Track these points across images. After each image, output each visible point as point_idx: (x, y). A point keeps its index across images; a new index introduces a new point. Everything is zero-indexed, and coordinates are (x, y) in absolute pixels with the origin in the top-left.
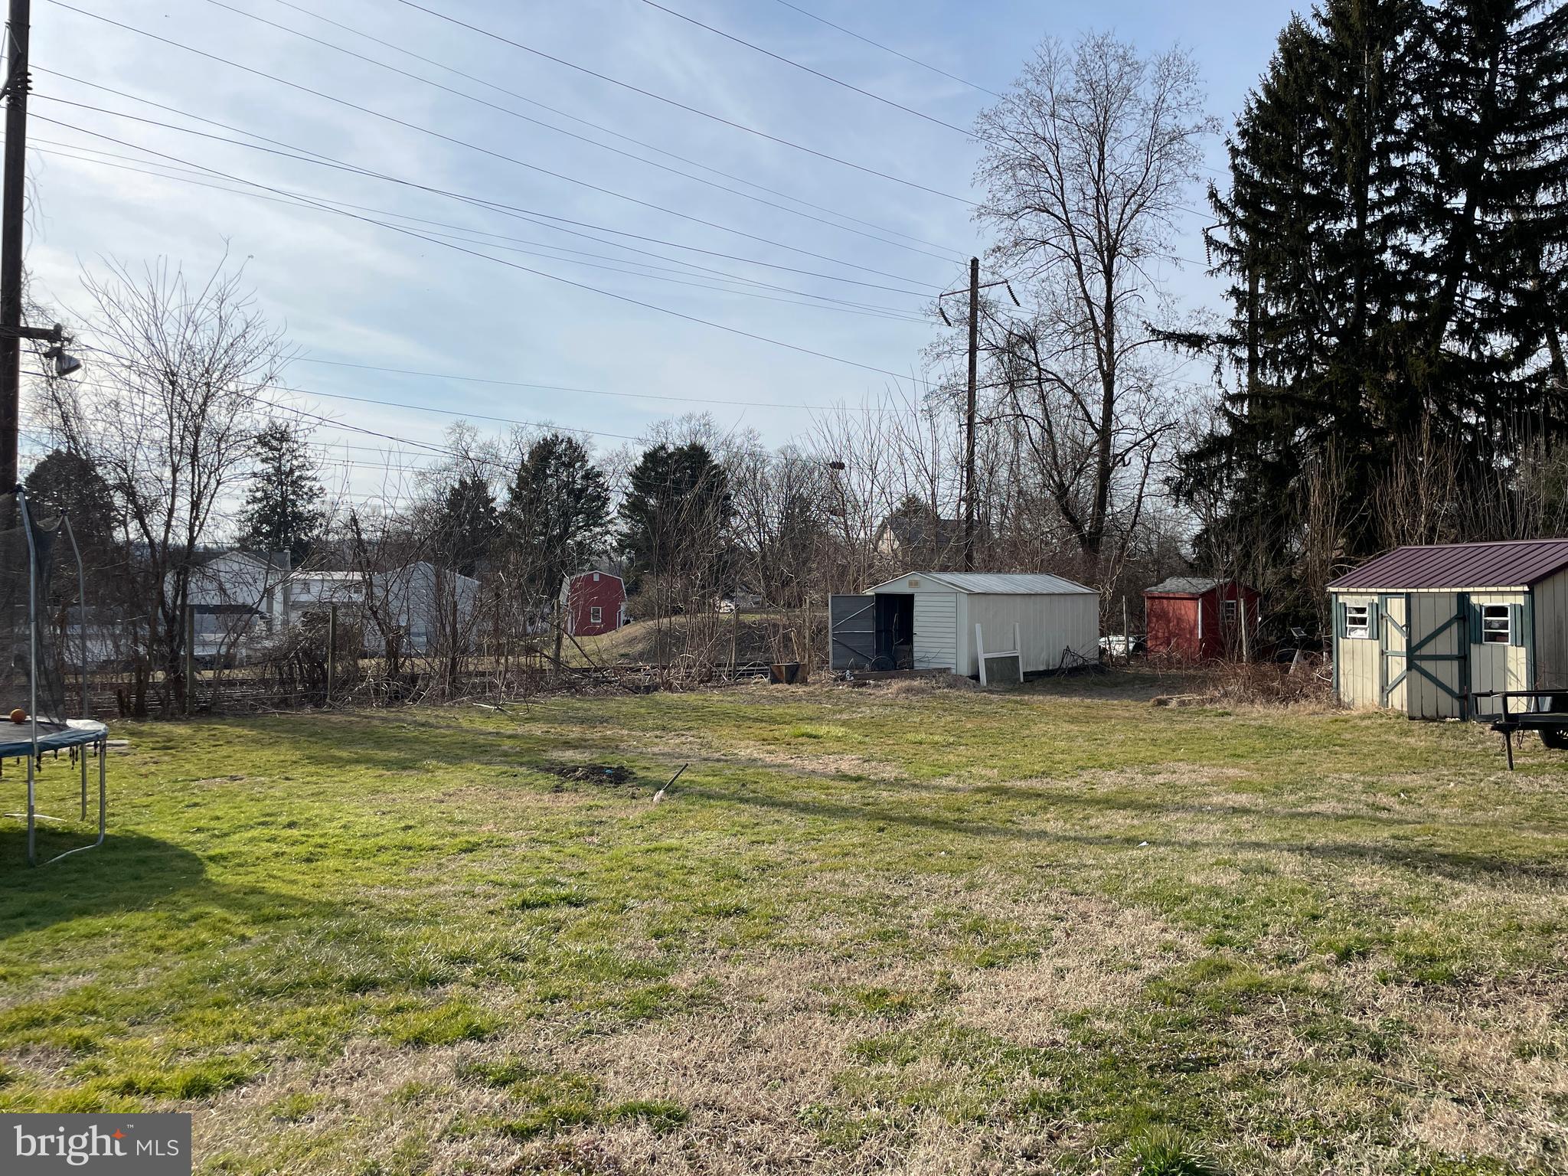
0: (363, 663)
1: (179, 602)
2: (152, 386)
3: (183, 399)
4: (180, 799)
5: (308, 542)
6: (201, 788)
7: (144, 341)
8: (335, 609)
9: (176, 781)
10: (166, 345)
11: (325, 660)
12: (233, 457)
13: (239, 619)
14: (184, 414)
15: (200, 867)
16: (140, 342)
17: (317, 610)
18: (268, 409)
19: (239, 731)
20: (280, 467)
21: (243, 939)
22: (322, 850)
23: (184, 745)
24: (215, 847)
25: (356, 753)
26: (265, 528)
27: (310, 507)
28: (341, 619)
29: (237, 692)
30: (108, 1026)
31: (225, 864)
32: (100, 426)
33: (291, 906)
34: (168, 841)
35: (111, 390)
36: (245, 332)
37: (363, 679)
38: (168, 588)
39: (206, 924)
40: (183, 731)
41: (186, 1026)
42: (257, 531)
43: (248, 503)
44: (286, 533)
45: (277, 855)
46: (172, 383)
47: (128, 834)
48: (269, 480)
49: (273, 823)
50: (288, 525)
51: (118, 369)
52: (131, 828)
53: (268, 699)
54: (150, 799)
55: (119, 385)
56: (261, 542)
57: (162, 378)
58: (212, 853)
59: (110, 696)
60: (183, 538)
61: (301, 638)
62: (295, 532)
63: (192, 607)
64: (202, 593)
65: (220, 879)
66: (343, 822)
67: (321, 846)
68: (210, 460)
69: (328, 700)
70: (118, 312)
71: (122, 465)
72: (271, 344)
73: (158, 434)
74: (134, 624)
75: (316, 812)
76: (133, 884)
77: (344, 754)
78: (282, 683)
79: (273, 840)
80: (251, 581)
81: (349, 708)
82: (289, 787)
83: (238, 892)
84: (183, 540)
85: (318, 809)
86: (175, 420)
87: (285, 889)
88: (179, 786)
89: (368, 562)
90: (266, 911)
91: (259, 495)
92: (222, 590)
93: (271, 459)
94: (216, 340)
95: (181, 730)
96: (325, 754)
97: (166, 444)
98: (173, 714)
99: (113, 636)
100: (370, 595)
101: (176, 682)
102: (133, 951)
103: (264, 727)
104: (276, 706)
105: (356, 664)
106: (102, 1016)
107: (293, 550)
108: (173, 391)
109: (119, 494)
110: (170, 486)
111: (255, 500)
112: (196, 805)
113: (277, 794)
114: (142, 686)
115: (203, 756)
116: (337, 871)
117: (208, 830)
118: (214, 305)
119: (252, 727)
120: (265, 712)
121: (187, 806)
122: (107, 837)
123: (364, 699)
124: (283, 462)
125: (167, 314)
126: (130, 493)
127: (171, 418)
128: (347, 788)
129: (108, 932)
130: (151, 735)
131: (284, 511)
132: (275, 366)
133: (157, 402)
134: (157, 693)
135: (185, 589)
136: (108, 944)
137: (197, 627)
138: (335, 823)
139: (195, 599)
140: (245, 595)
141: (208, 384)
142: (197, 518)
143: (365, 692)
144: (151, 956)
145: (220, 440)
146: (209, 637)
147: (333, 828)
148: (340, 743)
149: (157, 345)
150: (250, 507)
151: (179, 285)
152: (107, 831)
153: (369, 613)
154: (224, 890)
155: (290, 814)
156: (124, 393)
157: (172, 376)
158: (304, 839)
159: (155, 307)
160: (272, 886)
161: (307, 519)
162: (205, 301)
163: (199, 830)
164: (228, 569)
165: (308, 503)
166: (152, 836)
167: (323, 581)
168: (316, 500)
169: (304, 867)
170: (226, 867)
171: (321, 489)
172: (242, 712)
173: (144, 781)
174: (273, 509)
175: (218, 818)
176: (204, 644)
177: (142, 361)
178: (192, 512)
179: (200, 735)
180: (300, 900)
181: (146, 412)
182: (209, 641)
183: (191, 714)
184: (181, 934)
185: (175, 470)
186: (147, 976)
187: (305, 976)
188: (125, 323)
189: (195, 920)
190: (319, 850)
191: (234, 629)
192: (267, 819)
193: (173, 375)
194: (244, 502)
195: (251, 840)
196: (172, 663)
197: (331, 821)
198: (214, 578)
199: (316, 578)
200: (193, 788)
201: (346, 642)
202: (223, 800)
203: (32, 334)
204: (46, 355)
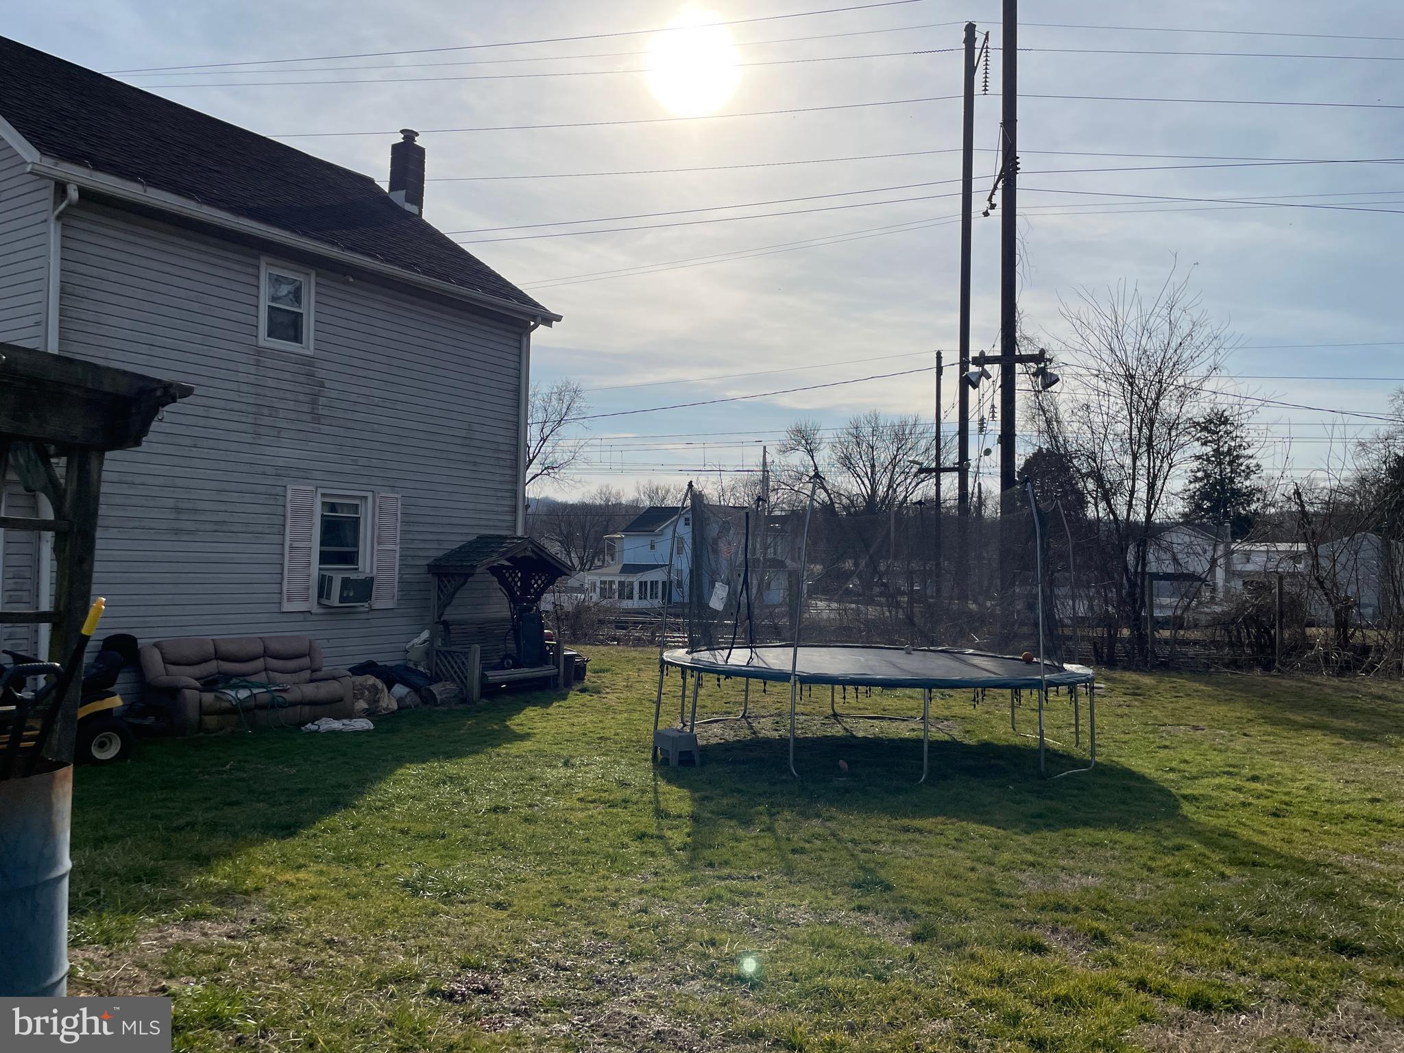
0: (1311, 631)
1: (1139, 570)
2: (1115, 389)
3: (1140, 397)
4: (1152, 740)
5: (1246, 515)
6: (1169, 733)
7: (1109, 352)
8: (1281, 578)
9: (1146, 724)
10: (1125, 352)
11: (1273, 626)
12: (1181, 442)
13: (1190, 586)
14: (1141, 409)
15: (1177, 803)
16: (1106, 355)
17: (1262, 579)
18: (1214, 396)
19: (1196, 685)
20: (1218, 448)
21: (1223, 876)
22: (1288, 808)
23: (1150, 693)
24: (1187, 787)
25: (1312, 719)
26: (1206, 504)
27: (1247, 483)
28: (1286, 588)
29: (1191, 651)
30: (1118, 925)
31: (1198, 804)
32: (1076, 425)
33: (1265, 855)
34: (1146, 775)
35: (1083, 396)
36: (1192, 331)
37: (1312, 647)
38: (1130, 558)
39: (1189, 856)
40: (1148, 681)
41: (1183, 943)
42: (1199, 507)
43: (1190, 482)
44: (1225, 508)
45: (1244, 804)
46: (1131, 384)
47: (1113, 764)
48: (1208, 460)
49: (1236, 774)
50: (1227, 501)
51: (1088, 378)
52: (1115, 759)
53: (1219, 659)
54: (1127, 737)
55: (1089, 391)
56: (1203, 517)
57: (1123, 381)
58: (1185, 792)
59: (1087, 647)
60: (1141, 515)
61: (1247, 605)
62: (1234, 507)
63: (1151, 574)
64: (1157, 562)
65: (1195, 817)
66: (1306, 783)
67: (1286, 804)
68: (1163, 447)
69: (1277, 664)
70: (1088, 331)
71: (1092, 456)
72: (1215, 338)
73: (1121, 428)
74: (1104, 587)
75: (1278, 770)
76: (1123, 807)
77: (1299, 718)
78: (1231, 645)
79: (1238, 789)
80: (1201, 552)
81: (1297, 673)
82: (1249, 743)
83: (1212, 832)
84: (1142, 518)
85: (1279, 767)
86: (1134, 415)
87: (1256, 838)
88: (1150, 728)
89: (1314, 533)
90: (1242, 855)
91: (1200, 474)
92: (1175, 560)
93: (1210, 442)
94: (1166, 342)
95: (1147, 680)
96: (1279, 716)
97: (1127, 436)
98: (1137, 666)
99: (1088, 596)
100: (1316, 566)
101: (1140, 639)
102: (1130, 865)
103: (1218, 684)
104: (1227, 666)
105: (1304, 633)
106: (1110, 915)
107: (1233, 523)
108: (1132, 391)
109: (1090, 480)
110: (1131, 471)
111: (1197, 480)
112: (1166, 747)
113: (1238, 748)
114: (1113, 639)
115: (1167, 705)
116: (1305, 830)
117: (1179, 771)
118: (1165, 312)
119: (1207, 683)
120: (1217, 671)
121: (1159, 747)
122: (1097, 764)
123: (1314, 666)
124: (1221, 444)
125: (1126, 327)
126: (1099, 480)
127: (1130, 414)
128: (1306, 751)
129: (1107, 845)
130: (1124, 682)
131: (1223, 488)
132: (1219, 357)
133: (1119, 401)
134: (1125, 647)
135: (1144, 559)
136: (1108, 855)
137: (1155, 592)
138: (1297, 784)
139: (1153, 567)
140: (1195, 564)
141: (1160, 382)
142: (1153, 497)
143: (1315, 660)
144: (1146, 873)
145: (1170, 430)
146: (1166, 601)
147: (1296, 788)
148: (1293, 707)
149: (1118, 354)
150: (1192, 486)
151: (1136, 301)
152: (1097, 759)
153: (1315, 584)
154: (1199, 828)
155: (1252, 768)
156: (1093, 397)
157: (1130, 378)
158: (1269, 794)
159: (1116, 322)
160: (1245, 833)
161: (1244, 494)
162: (1157, 310)
163: (1172, 770)
164: (1180, 541)
165: (1246, 480)
166: (1132, 768)
167: (1268, 552)
168: (1253, 476)
169: (1272, 820)
170: (1198, 808)
171: (1258, 466)
172: (1199, 669)
173: (1120, 720)
174: (1213, 486)
175: (1186, 762)
176: (1162, 607)
177: (1107, 369)
178: (1148, 493)
179: (1162, 686)
180: (1272, 851)
181: (1111, 412)
182: (1165, 603)
183: (1153, 667)
184: (1168, 860)
185: (1135, 458)
186: (1144, 890)
187: (1288, 926)
188: (1093, 339)
189: (1178, 850)
190: (1284, 806)
191: (1186, 595)
192: (1231, 769)
193: (1133, 377)
194: (1187, 482)
195: (1219, 787)
196: (1136, 622)
197: (1294, 780)
198: (1169, 549)
199: (1262, 549)
200: (1163, 732)
201: (1292, 610)
202: (1189, 745)
203: (1024, 359)
204: (1034, 375)
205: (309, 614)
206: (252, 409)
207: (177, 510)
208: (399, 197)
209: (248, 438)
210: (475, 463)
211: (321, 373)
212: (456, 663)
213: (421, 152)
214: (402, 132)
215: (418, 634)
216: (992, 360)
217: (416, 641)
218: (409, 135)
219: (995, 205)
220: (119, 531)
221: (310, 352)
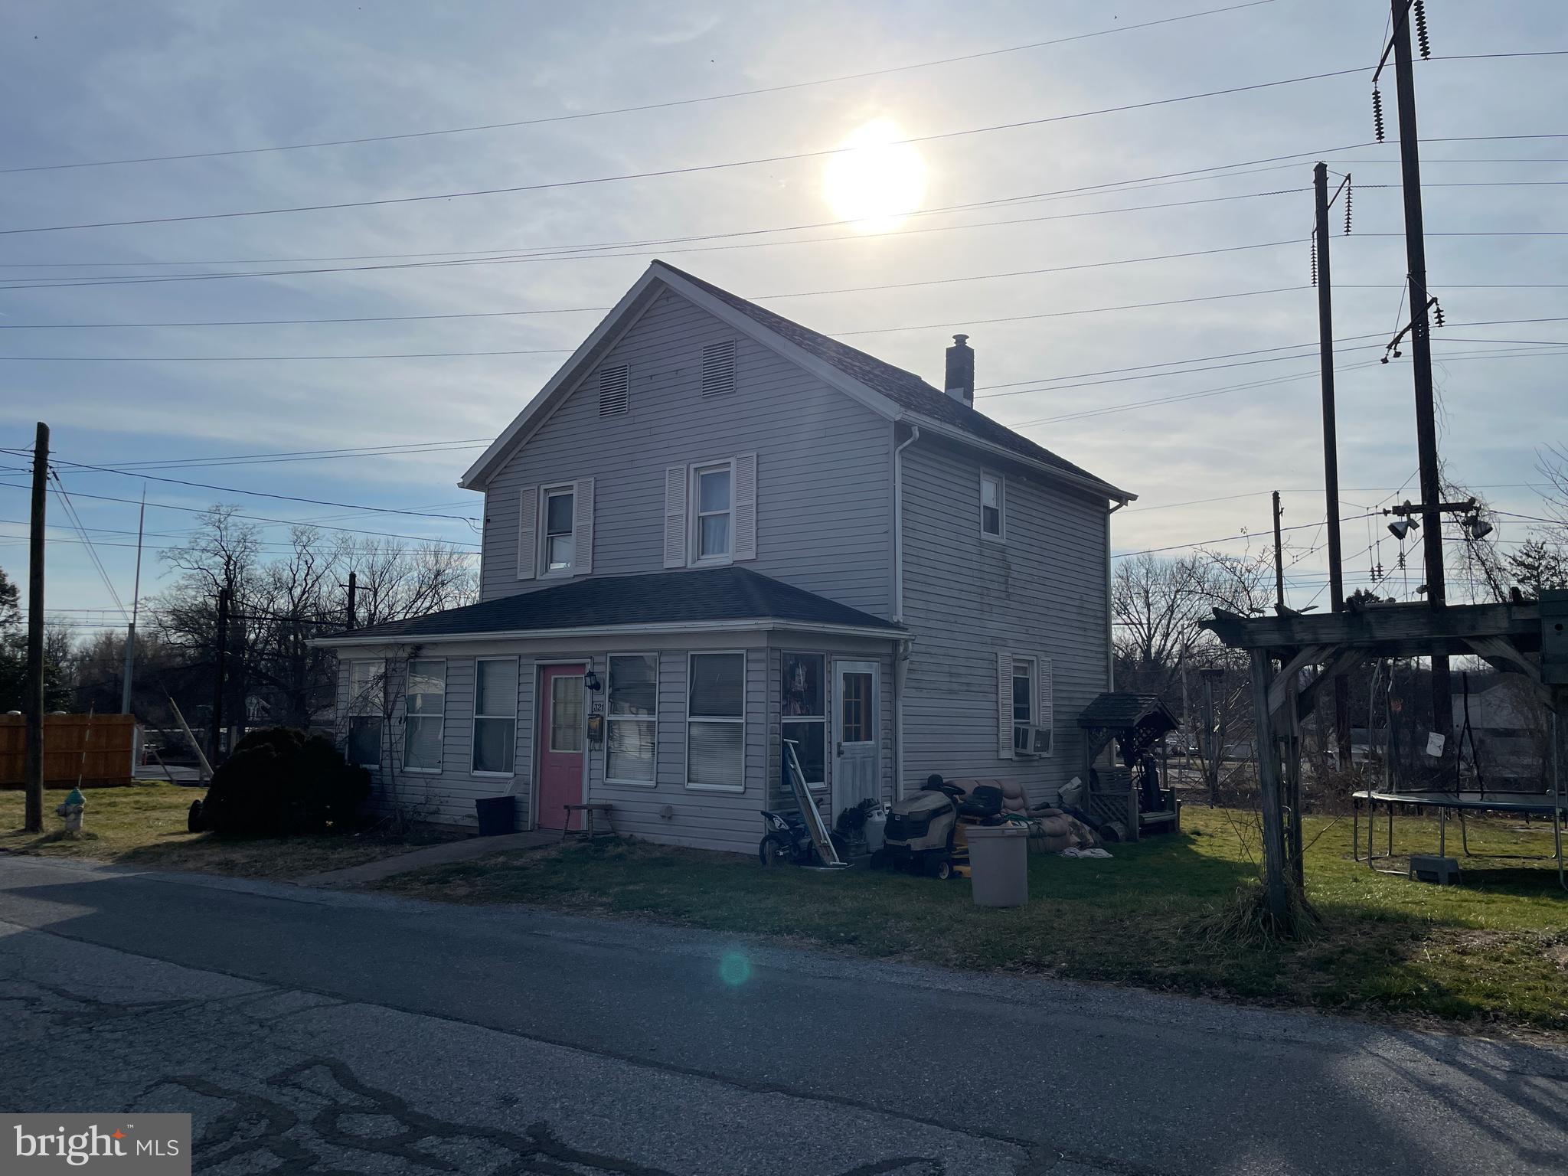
203: (1450, 508)
204: (1465, 523)
205: (1010, 761)
206: (979, 591)
207: (951, 674)
208: (957, 394)
209: (975, 614)
210: (1085, 629)
211: (1009, 558)
212: (1105, 805)
213: (971, 351)
214: (954, 337)
215: (1068, 780)
216: (1416, 509)
217: (1068, 786)
218: (961, 339)
219: (1400, 353)
220: (927, 692)
221: (1004, 542)
